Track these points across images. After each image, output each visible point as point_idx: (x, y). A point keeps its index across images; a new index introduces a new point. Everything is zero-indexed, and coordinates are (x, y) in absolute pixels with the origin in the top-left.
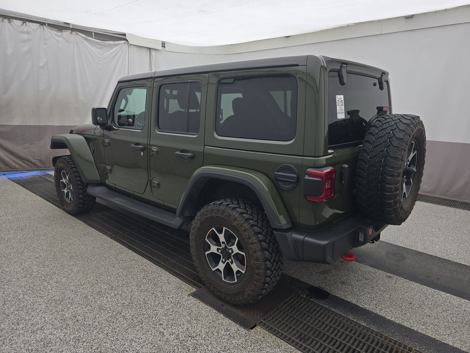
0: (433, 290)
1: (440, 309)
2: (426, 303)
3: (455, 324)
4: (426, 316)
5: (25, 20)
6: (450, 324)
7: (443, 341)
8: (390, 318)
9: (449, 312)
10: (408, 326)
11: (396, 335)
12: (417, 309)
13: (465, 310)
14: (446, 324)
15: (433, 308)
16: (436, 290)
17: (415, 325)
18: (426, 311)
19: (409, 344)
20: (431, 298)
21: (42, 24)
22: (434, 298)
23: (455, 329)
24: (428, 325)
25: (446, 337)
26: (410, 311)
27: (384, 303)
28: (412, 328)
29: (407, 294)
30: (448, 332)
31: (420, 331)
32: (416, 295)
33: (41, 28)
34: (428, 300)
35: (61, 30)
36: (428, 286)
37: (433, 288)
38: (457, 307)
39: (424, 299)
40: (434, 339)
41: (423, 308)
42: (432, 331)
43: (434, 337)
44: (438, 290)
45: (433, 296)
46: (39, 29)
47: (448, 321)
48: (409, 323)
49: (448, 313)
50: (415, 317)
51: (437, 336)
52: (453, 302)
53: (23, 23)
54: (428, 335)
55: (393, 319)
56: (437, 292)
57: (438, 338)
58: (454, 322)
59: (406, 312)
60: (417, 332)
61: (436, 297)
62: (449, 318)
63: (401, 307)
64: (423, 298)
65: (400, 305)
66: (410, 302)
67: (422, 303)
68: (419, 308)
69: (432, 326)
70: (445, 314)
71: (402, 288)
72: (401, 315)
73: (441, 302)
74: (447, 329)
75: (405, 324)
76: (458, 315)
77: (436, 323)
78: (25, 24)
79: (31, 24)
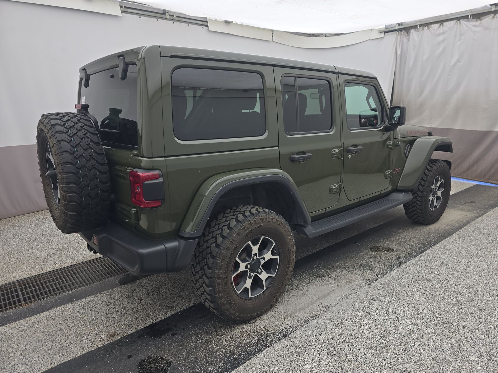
0: (56, 364)
1: (30, 347)
2: (48, 342)
3: (7, 346)
4: (36, 332)
5: (441, 21)
6: (11, 342)
7: (8, 325)
8: (61, 307)
9: (20, 353)
10: (42, 314)
11: (44, 303)
12: (50, 331)
13: (4, 368)
14: (14, 339)
15: (37, 344)
16: (53, 366)
17: (39, 318)
18: (41, 335)
19: (30, 306)
20: (49, 352)
21: (458, 19)
22: (45, 354)
23: (4, 341)
24: (29, 326)
25: (7, 330)
26: (54, 324)
27: (79, 312)
28: (38, 315)
29: (74, 334)
30: (8, 335)
31: (31, 318)
32: (65, 342)
33: (457, 24)
34: (49, 347)
35: (479, 18)
36: (66, 362)
37: (58, 365)
38: (15, 365)
39: (54, 344)
40: (16, 322)
41: (47, 335)
42: (22, 324)
43: (17, 322)
44: (51, 369)
45: (49, 355)
46: (456, 26)
47: (14, 343)
48: (44, 315)
49: (20, 351)
50: (45, 323)
51: (15, 325)
52: (23, 368)
53: (440, 25)
54: (22, 320)
55: (58, 308)
56: (50, 364)
57: (14, 324)
58: (8, 346)
59: (56, 320)
60: (32, 315)
61: (45, 357)
62: (15, 347)
63: (64, 320)
64: (56, 345)
65: (67, 322)
66: (62, 331)
67: (52, 339)
68: (50, 333)
69: (25, 328)
70: (22, 347)
71: (85, 336)
72: (56, 315)
73: (35, 356)
74: (11, 335)
75: (46, 313)
76: (9, 357)
77: (23, 333)
78: (442, 25)
79: (448, 23)
